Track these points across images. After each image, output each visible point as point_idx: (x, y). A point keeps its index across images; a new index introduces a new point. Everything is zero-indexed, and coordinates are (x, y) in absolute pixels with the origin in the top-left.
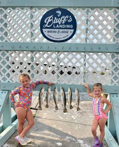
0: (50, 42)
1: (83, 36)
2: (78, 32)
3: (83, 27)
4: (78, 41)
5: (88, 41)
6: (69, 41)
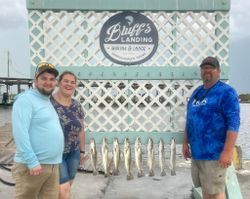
0: (116, 65)
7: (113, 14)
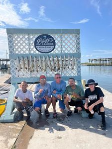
1: (59, 49)
2: (56, 46)
3: (59, 44)
4: (57, 52)
5: (62, 51)
6: (52, 52)
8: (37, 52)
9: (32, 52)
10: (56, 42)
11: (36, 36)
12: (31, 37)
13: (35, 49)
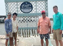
1: (35, 10)
2: (33, 9)
3: (35, 7)
4: (34, 12)
5: (37, 12)
6: (31, 12)
7: (23, 2)
8: (22, 13)
9: (19, 13)
10: (33, 6)
11: (22, 3)
12: (19, 3)
13: (21, 11)
